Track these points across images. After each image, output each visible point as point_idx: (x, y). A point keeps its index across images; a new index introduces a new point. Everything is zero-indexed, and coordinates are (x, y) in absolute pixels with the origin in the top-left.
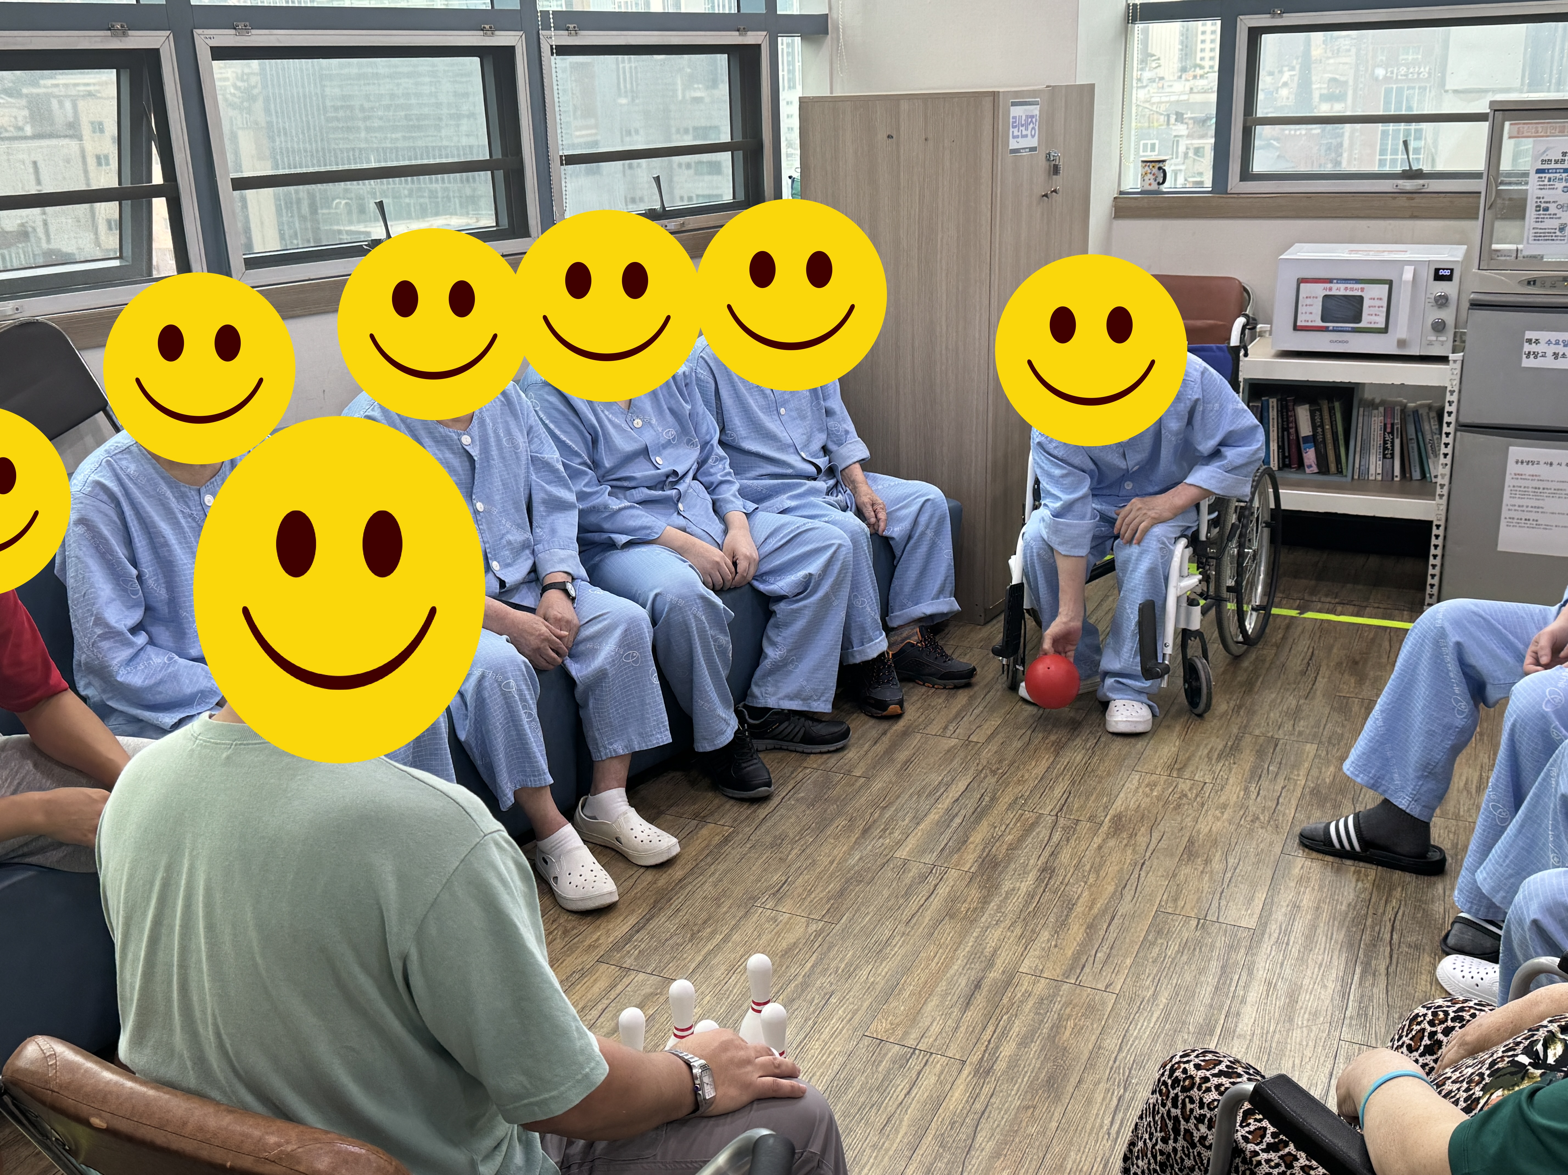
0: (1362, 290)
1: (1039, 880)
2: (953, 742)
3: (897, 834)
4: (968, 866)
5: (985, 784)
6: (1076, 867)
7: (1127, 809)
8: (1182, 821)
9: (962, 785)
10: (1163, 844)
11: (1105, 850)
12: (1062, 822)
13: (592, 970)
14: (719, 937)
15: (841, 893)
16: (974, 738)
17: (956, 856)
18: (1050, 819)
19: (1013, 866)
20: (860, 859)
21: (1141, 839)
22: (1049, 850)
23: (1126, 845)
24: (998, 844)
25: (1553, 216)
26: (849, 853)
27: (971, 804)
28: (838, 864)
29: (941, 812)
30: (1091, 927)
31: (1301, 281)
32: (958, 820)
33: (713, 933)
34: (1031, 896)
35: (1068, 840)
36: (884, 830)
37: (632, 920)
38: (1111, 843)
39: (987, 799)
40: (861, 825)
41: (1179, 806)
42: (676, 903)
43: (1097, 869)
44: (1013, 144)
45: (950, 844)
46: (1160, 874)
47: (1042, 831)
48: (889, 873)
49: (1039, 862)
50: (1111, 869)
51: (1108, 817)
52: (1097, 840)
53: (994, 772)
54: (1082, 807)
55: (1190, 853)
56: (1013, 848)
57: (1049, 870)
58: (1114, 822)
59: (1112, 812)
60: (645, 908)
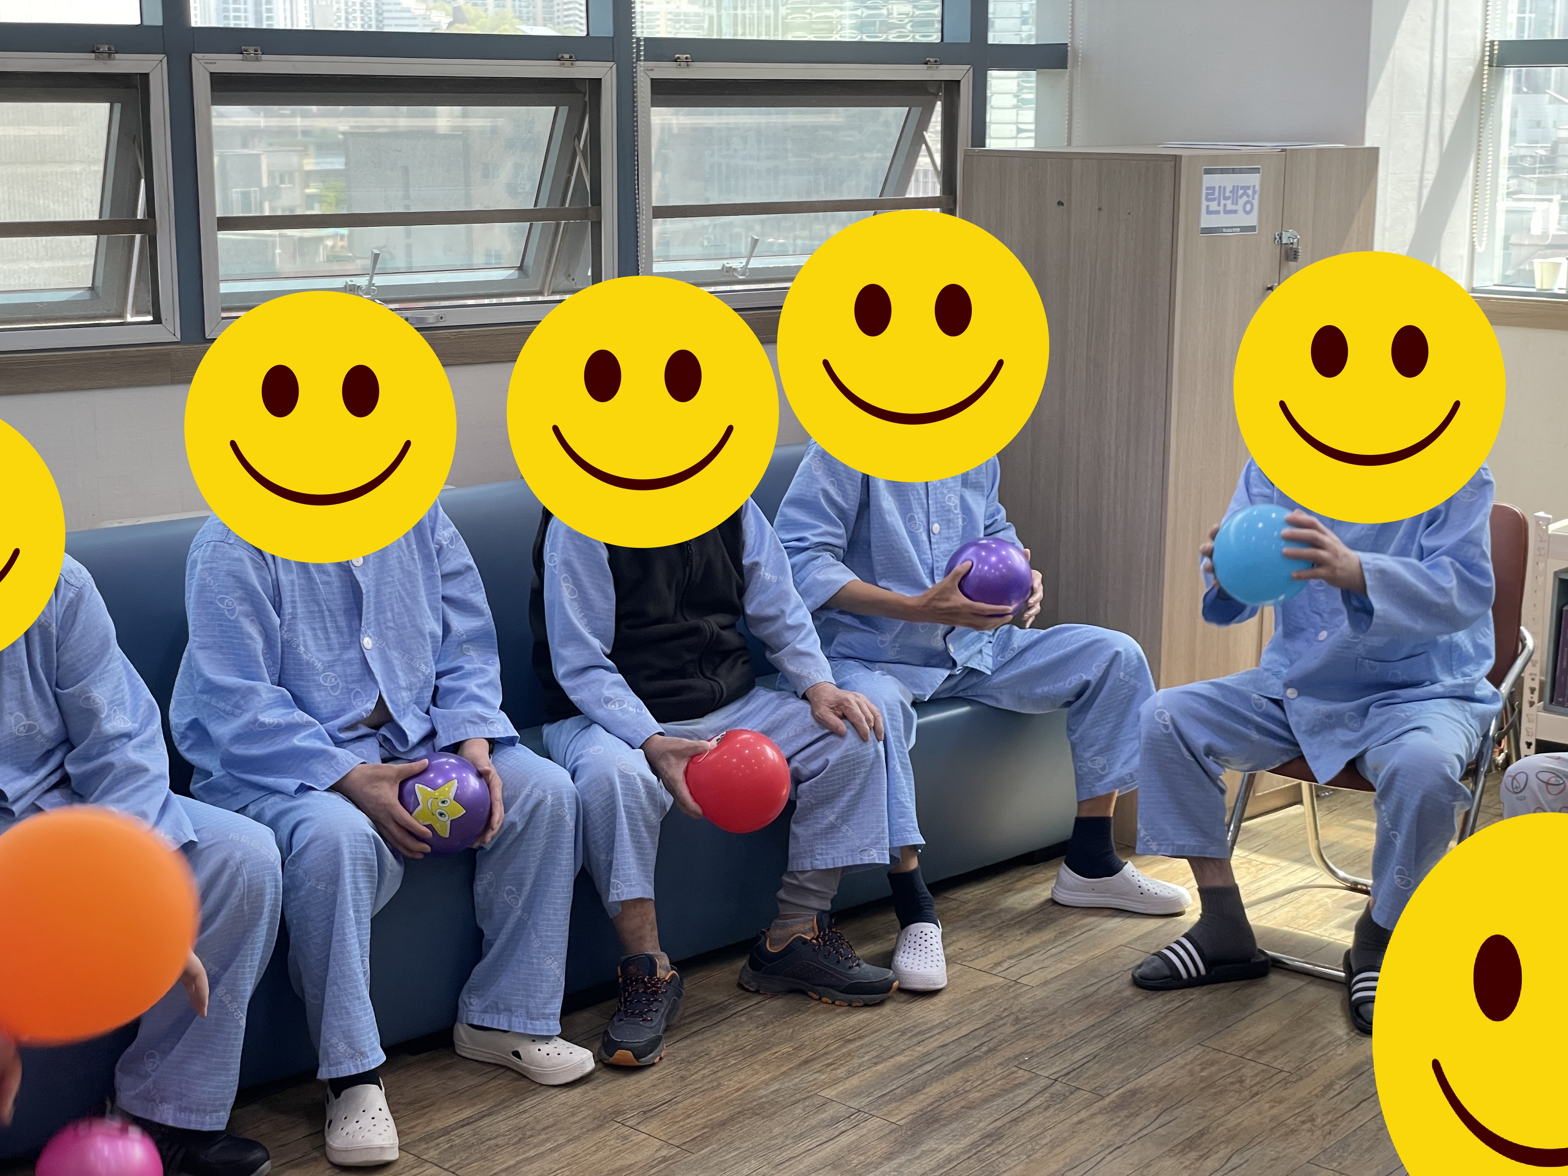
1: (974, 1144)
3: (841, 1072)
4: (899, 1117)
5: (994, 1033)
6: (1031, 1138)
7: (1151, 1086)
8: (1211, 1109)
9: (964, 1031)
10: (1161, 1131)
11: (1084, 1126)
12: (1058, 1086)
14: (549, 1145)
15: (723, 1124)
16: (1023, 981)
17: (894, 1105)
18: (1043, 1082)
19: (955, 1125)
20: (777, 1090)
21: (1140, 1121)
22: (1015, 1114)
23: (1116, 1124)
24: (956, 1100)
26: (767, 1083)
27: (960, 1052)
28: (745, 1093)
29: (916, 1054)
32: (928, 1067)
33: (547, 1140)
34: (949, 1160)
35: (1048, 1107)
36: (831, 1064)
38: (1099, 1119)
39: (984, 1049)
40: (806, 1054)
41: (1221, 1092)
42: (527, 1104)
43: (1053, 1145)
44: (1207, 221)
45: (897, 1091)
46: (1130, 1161)
47: (1023, 1094)
48: (798, 1110)
49: (991, 1126)
50: (1073, 1147)
51: (1120, 1091)
52: (1084, 1114)
53: (1017, 1020)
54: (1096, 1075)
55: (1190, 1144)
56: (971, 1106)
57: (994, 1136)
58: (1123, 1097)
59: (1129, 1086)
60: (490, 1103)
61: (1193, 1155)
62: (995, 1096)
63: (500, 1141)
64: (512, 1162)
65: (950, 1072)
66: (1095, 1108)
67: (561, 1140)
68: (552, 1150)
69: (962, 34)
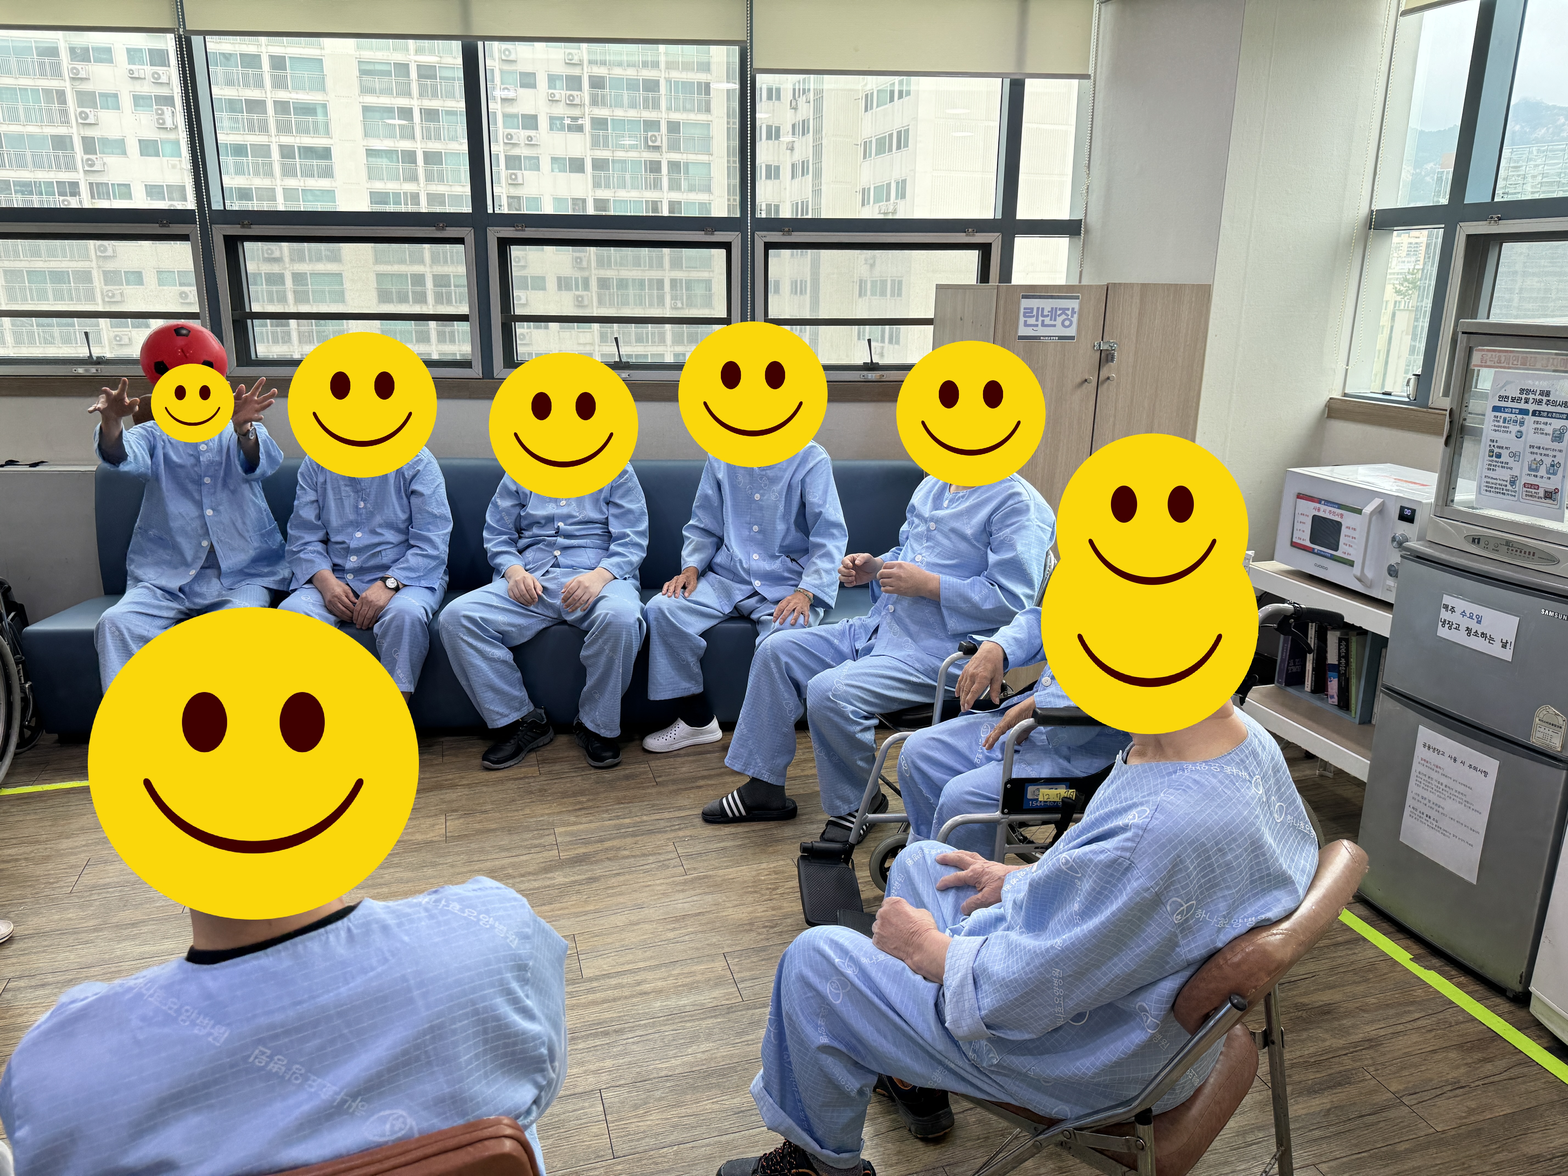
0: (1342, 516)
25: (1505, 465)
31: (1300, 496)
44: (1023, 331)
62: (633, 857)
66: (674, 880)
69: (997, 214)
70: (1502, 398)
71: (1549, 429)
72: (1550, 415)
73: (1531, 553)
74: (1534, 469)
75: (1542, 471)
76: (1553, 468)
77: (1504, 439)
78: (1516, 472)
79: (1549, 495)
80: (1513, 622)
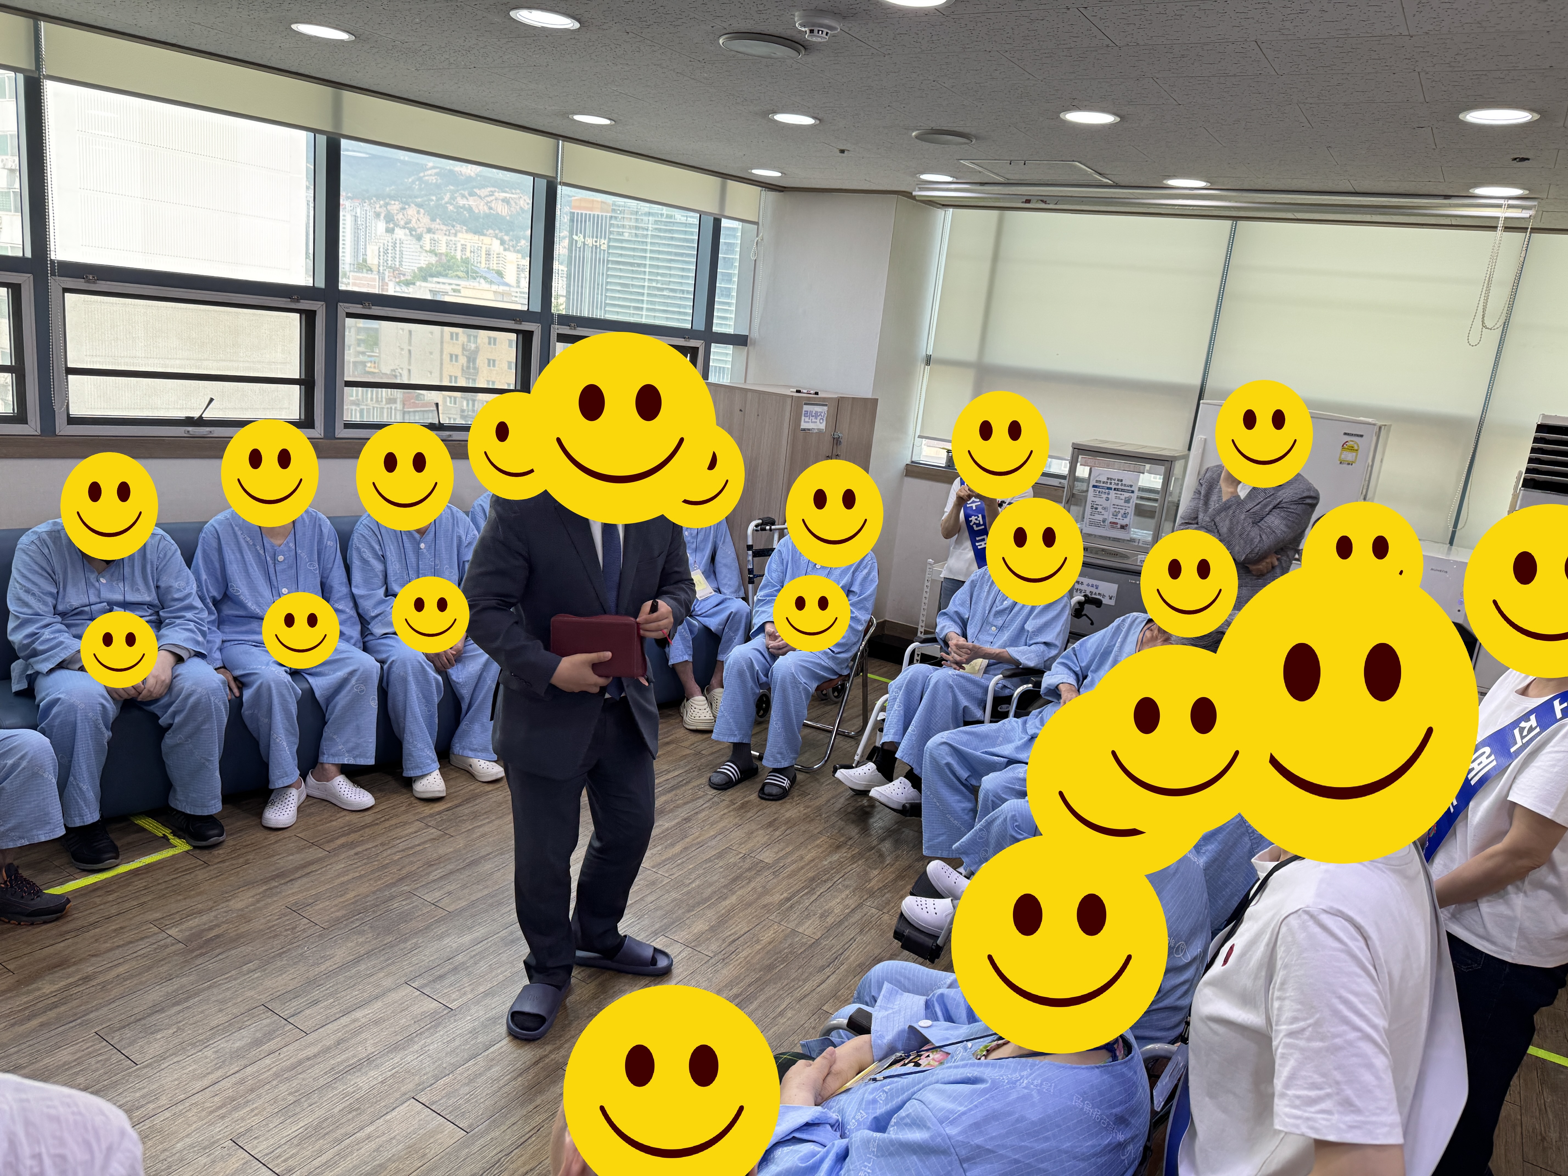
2: (688, 752)
11: (725, 816)
13: (412, 823)
14: (488, 820)
21: (750, 814)
25: (1100, 513)
30: (686, 849)
33: (488, 818)
34: (667, 829)
35: (710, 808)
37: (449, 805)
38: (732, 813)
42: (477, 801)
43: (712, 824)
44: (807, 426)
46: (746, 831)
50: (721, 825)
52: (726, 811)
55: (770, 824)
56: (678, 807)
57: (687, 820)
58: (743, 804)
59: (746, 799)
60: (460, 800)
61: (771, 829)
62: (688, 803)
63: (464, 818)
64: (470, 827)
65: (669, 792)
66: (731, 809)
67: (494, 818)
68: (489, 823)
69: (700, 326)
70: (1097, 481)
71: (1123, 497)
72: (1123, 490)
73: (1116, 554)
74: (1115, 515)
75: (1119, 516)
76: (1125, 515)
77: (1098, 501)
78: (1105, 517)
79: (1123, 527)
80: (1116, 586)
